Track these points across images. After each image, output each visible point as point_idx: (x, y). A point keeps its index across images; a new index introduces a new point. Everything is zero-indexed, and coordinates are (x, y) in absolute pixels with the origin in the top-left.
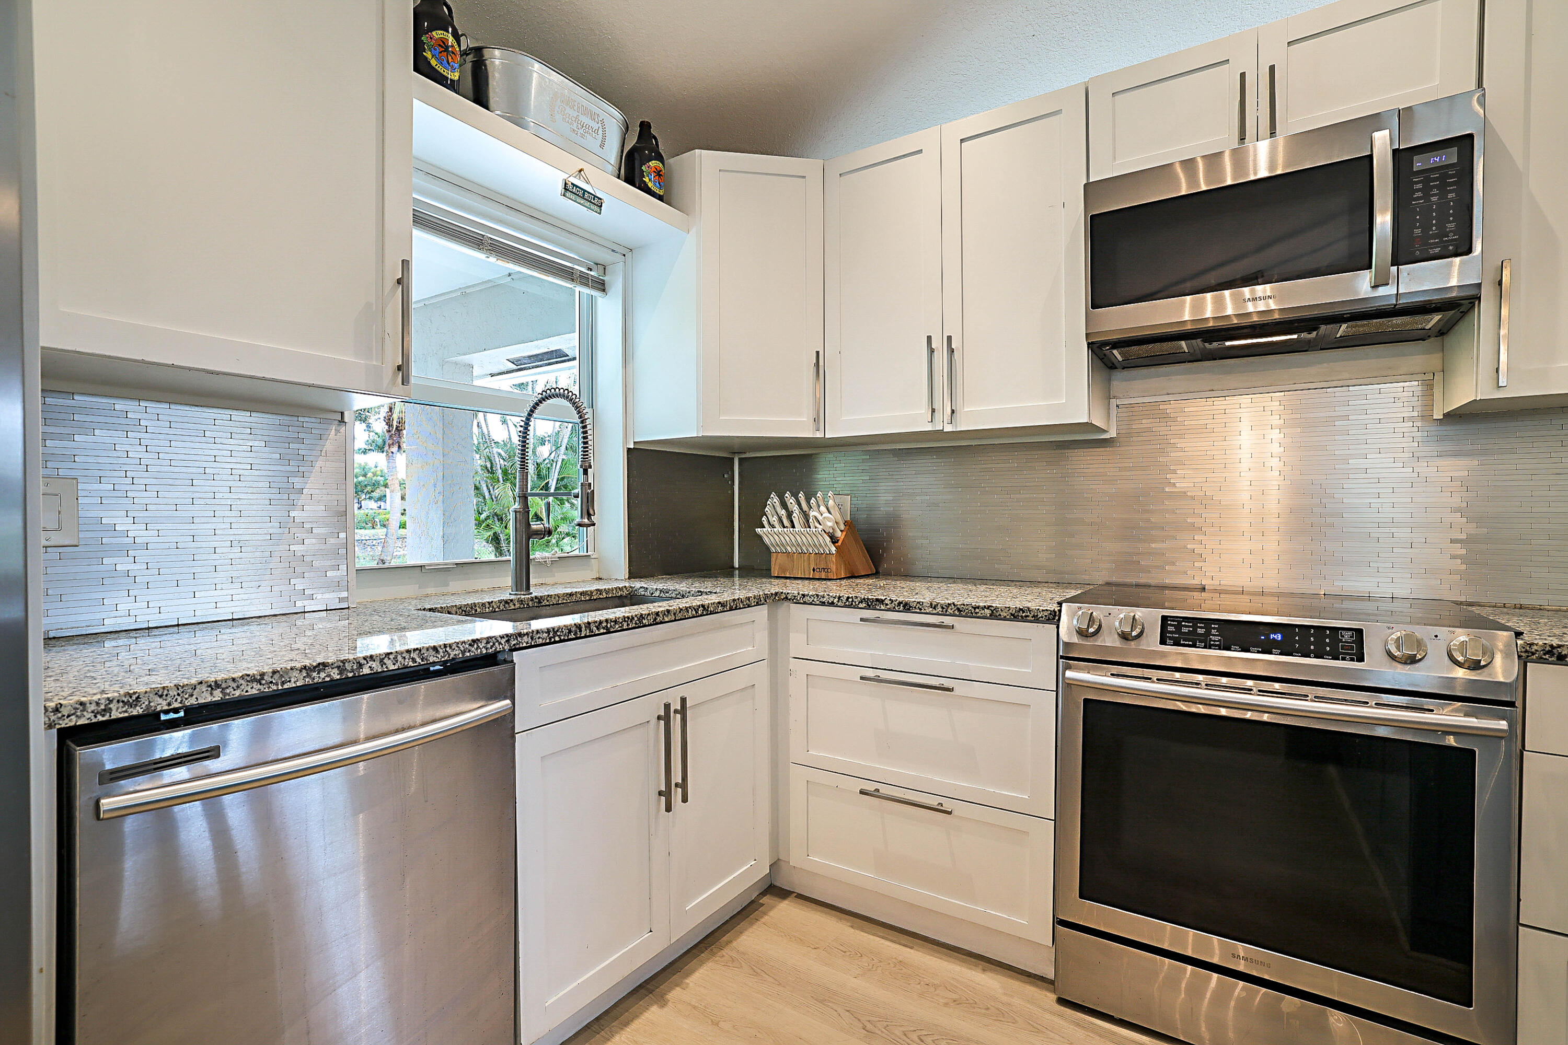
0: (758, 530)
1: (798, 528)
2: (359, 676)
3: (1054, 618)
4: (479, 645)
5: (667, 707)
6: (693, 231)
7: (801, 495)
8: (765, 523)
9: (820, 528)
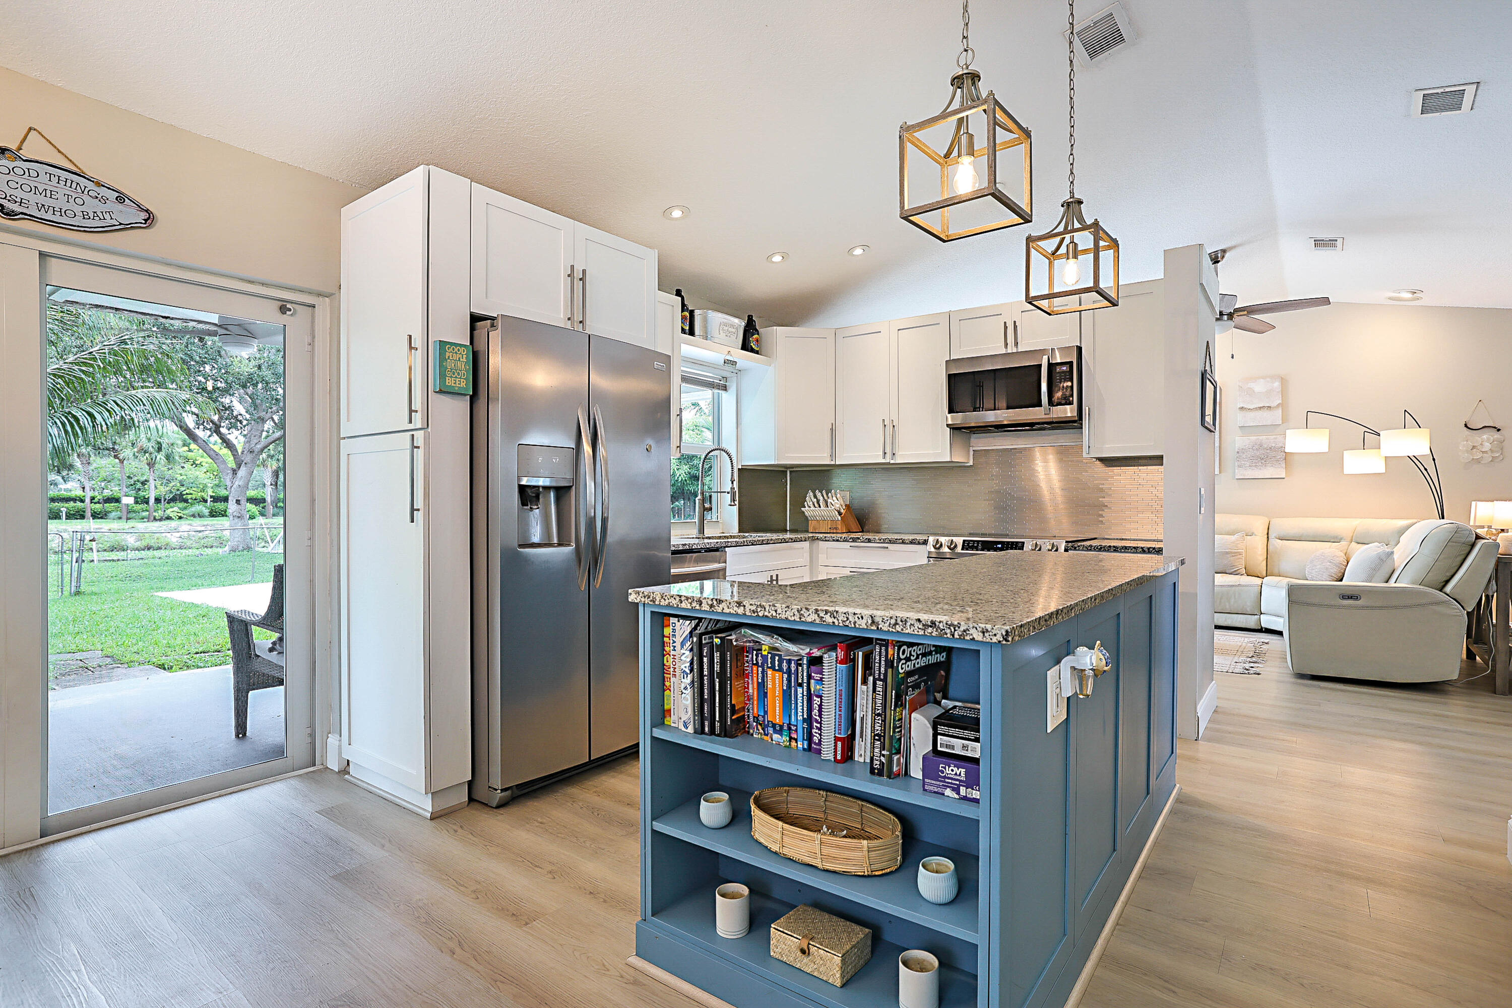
0: (803, 509)
1: (822, 508)
3: (925, 542)
5: (772, 576)
6: (772, 365)
7: (824, 492)
8: (806, 505)
9: (833, 508)
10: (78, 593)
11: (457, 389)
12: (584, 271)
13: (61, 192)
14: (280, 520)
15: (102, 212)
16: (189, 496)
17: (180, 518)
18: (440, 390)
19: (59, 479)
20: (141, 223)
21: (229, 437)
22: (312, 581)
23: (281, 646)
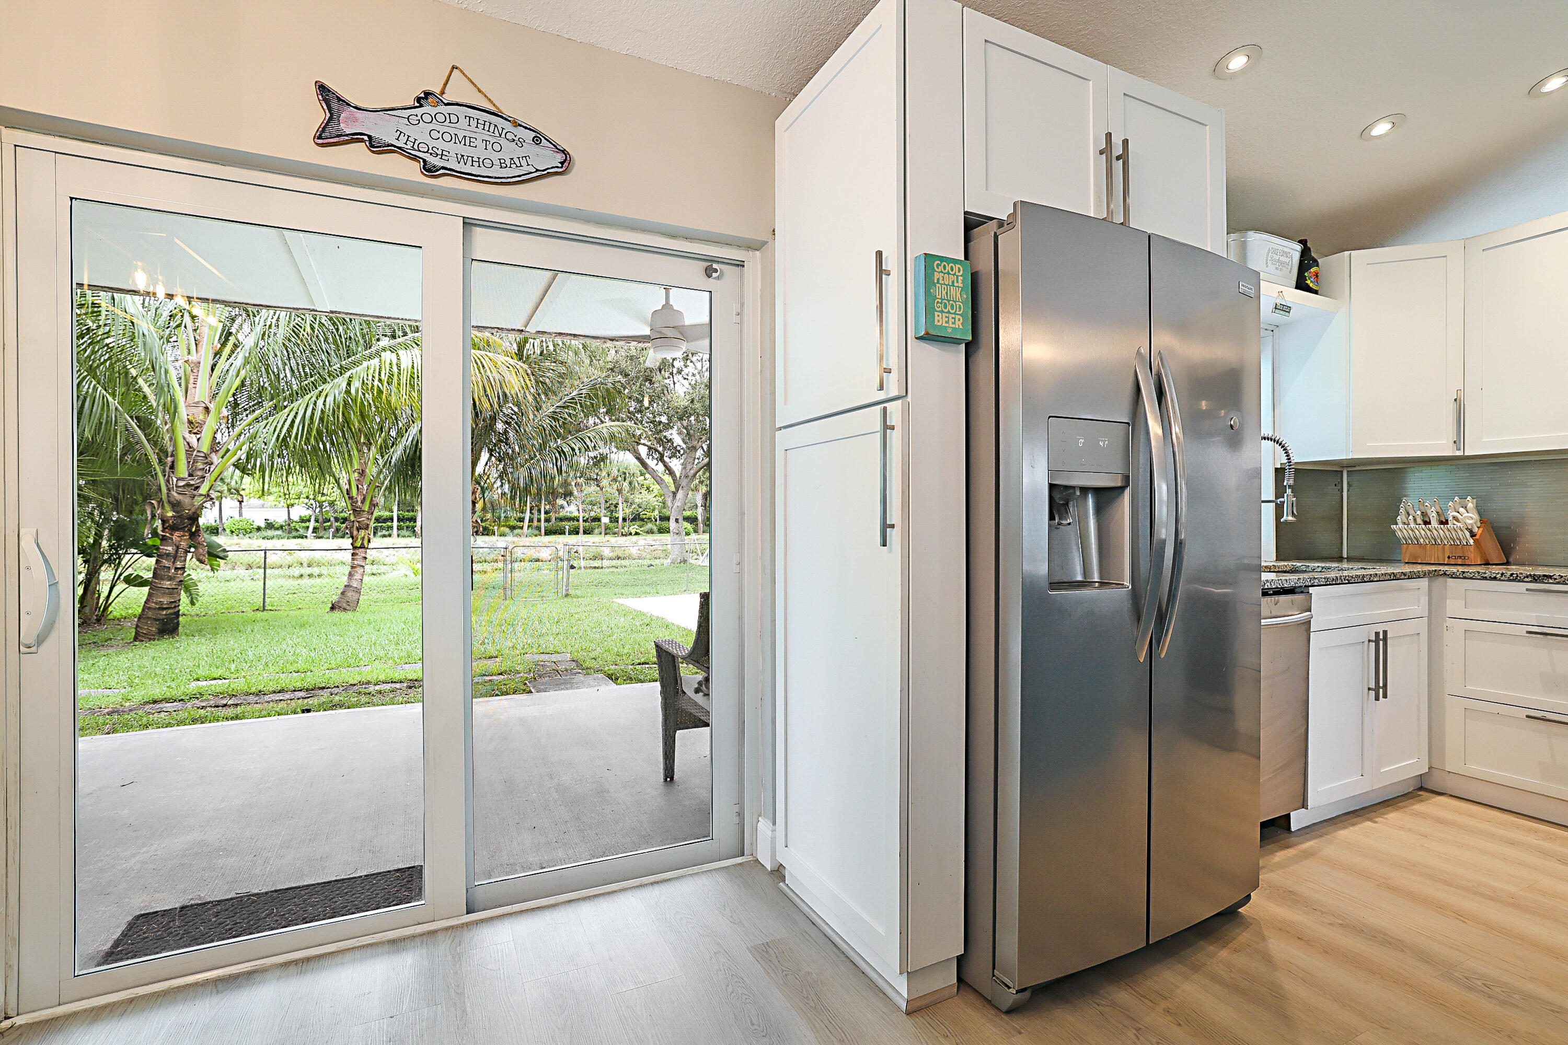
0: (1391, 527)
1: (1434, 525)
5: (1377, 634)
6: (1342, 311)
8: (1399, 521)
9: (1459, 525)
10: (567, 595)
11: (949, 330)
12: (1126, 142)
13: (480, 137)
14: (707, 536)
15: (519, 158)
16: (644, 516)
17: (637, 534)
18: (927, 333)
19: (565, 503)
20: (558, 167)
21: (670, 464)
22: (741, 618)
23: (708, 688)
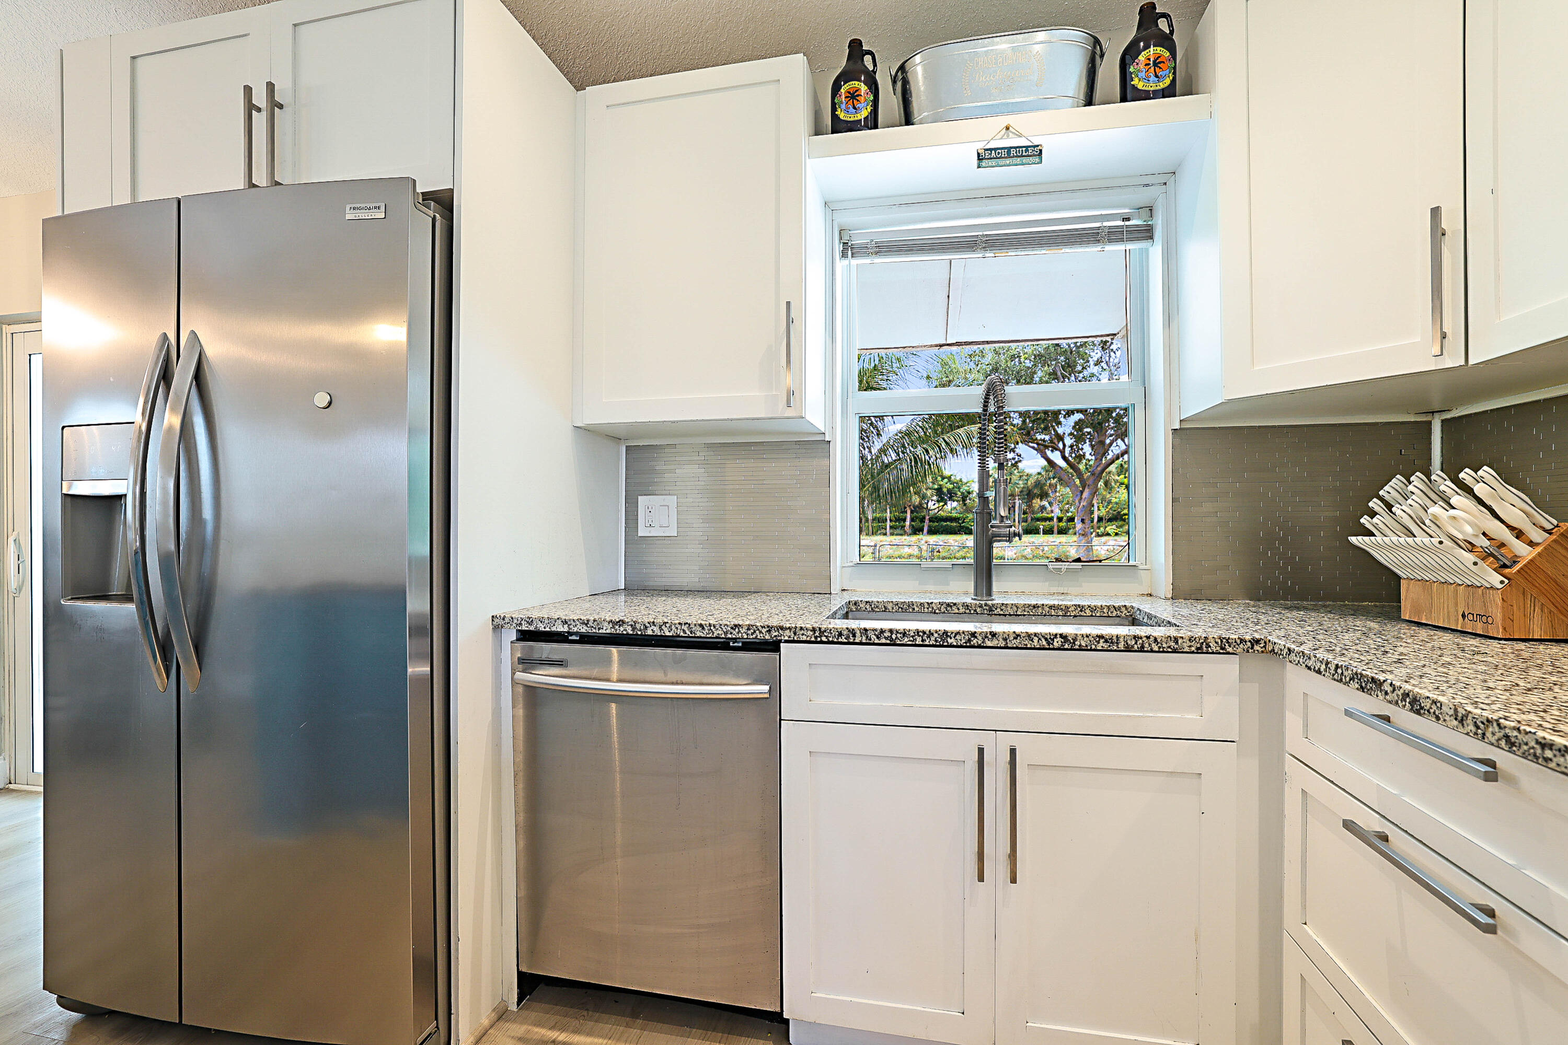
2: (645, 635)
4: (741, 629)
9: (1443, 537)
12: (269, 87)
